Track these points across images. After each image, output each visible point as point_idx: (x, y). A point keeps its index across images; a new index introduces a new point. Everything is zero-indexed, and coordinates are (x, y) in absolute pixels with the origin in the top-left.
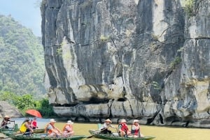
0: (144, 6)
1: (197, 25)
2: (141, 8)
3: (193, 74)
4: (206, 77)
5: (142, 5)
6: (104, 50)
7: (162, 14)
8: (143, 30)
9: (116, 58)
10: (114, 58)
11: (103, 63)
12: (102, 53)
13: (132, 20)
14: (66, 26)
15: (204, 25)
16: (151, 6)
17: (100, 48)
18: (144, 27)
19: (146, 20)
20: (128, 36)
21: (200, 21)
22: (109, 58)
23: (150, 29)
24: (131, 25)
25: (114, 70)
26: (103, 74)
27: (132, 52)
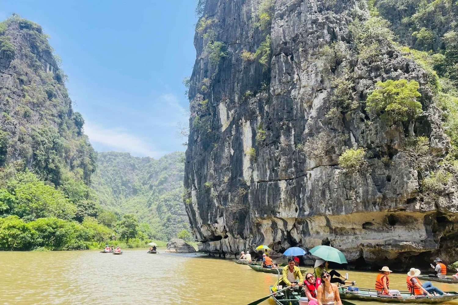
0: (237, 156)
1: (258, 171)
2: (235, 158)
3: (256, 213)
4: (265, 215)
5: (235, 156)
6: (209, 194)
7: (249, 162)
8: (236, 176)
9: (217, 201)
10: (215, 201)
11: (208, 205)
12: (208, 197)
13: (228, 168)
14: (193, 176)
15: (262, 169)
16: (241, 156)
17: (207, 193)
18: (237, 173)
19: (238, 168)
20: (225, 181)
21: (259, 167)
22: (212, 201)
23: (241, 175)
24: (227, 173)
25: (216, 211)
26: (209, 215)
27: (228, 195)
